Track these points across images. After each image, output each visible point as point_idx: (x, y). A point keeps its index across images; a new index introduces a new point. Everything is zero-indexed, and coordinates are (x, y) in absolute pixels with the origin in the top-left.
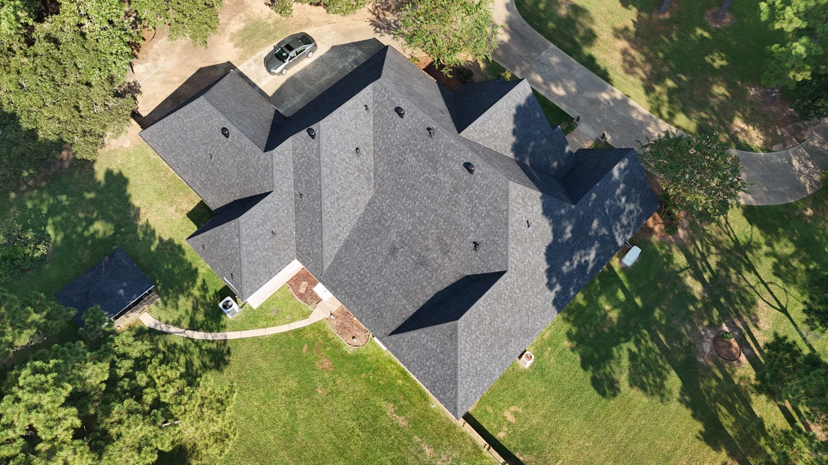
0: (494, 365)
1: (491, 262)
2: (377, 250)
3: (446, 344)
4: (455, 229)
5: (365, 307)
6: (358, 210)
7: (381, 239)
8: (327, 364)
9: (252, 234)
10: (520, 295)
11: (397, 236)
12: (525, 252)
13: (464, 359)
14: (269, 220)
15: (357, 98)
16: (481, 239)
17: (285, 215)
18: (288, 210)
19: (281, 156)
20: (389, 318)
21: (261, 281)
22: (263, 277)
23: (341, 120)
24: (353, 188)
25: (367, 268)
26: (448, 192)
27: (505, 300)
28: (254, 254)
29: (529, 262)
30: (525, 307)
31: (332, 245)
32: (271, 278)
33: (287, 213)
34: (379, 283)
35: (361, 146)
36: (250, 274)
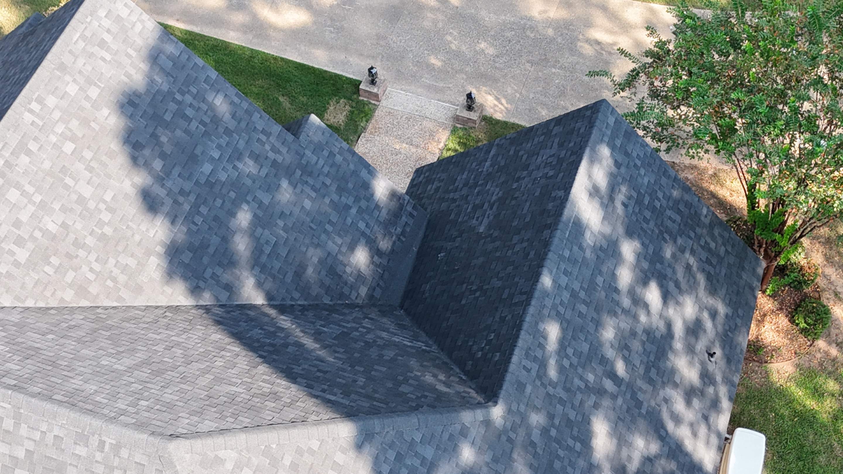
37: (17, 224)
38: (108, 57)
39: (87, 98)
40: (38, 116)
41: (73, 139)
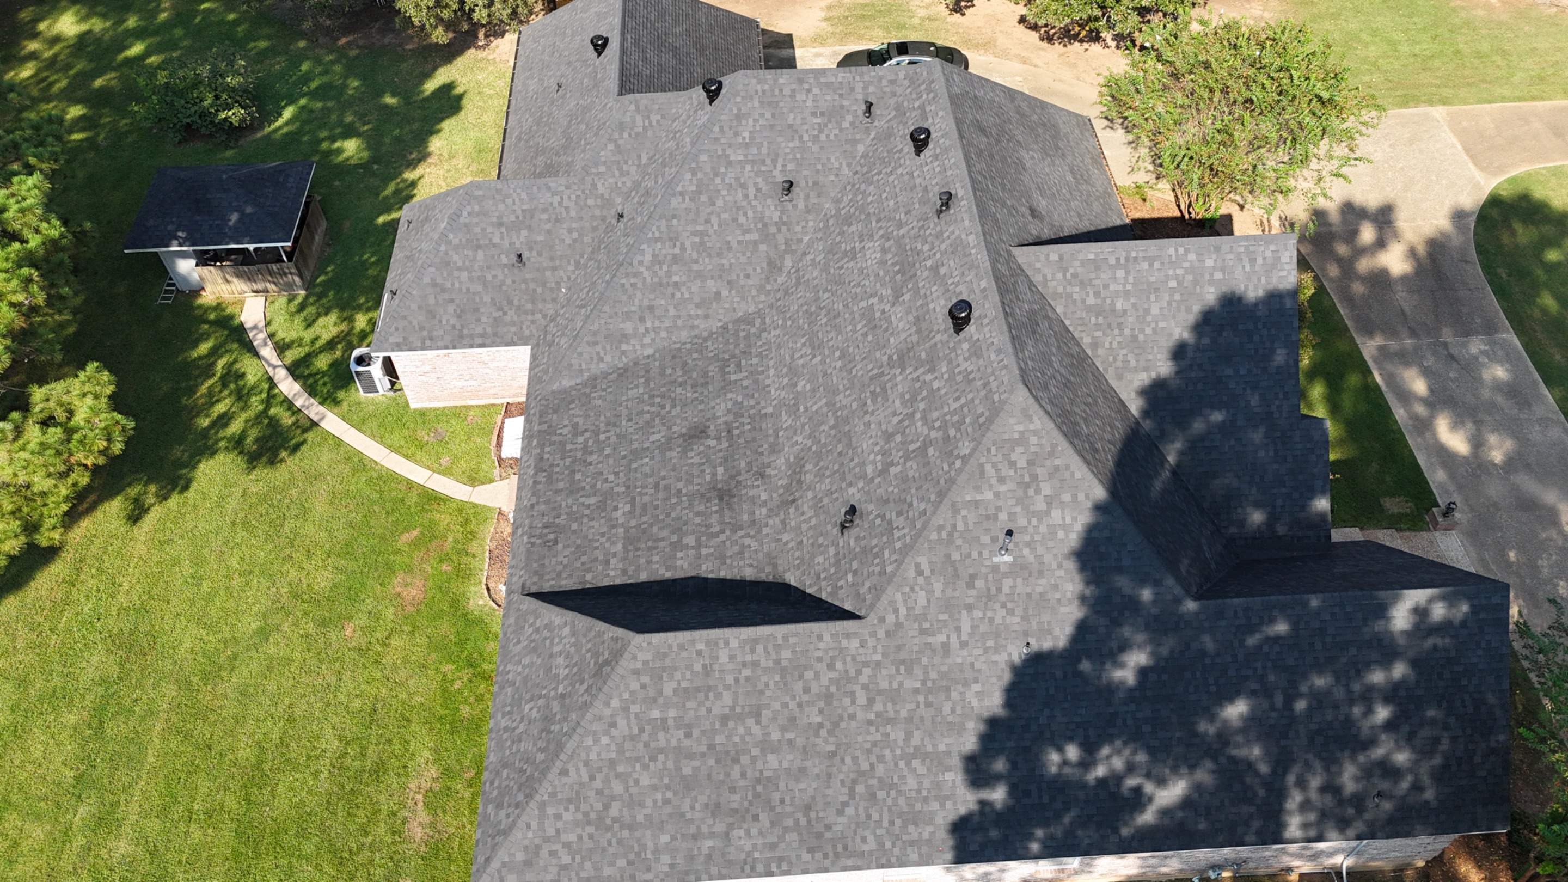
0: (665, 838)
1: (850, 577)
2: (669, 412)
3: (582, 683)
4: (840, 454)
5: (543, 507)
6: (706, 316)
7: (696, 399)
8: (413, 593)
9: (477, 230)
10: (861, 715)
11: (729, 411)
12: (948, 606)
13: (588, 749)
14: (530, 228)
15: (861, 75)
16: (871, 507)
17: (568, 241)
18: (581, 235)
19: (639, 118)
20: (560, 559)
21: (431, 339)
22: (441, 332)
23: (793, 96)
24: (724, 261)
25: (618, 436)
26: (885, 358)
27: (807, 690)
28: (456, 273)
29: (946, 646)
30: (855, 759)
31: (599, 348)
32: (454, 348)
33: (575, 241)
34: (611, 478)
35: (803, 184)
36: (420, 307)
37: (1106, 286)
38: (1248, 268)
39: (1212, 275)
40: (1177, 255)
41: (1180, 283)
